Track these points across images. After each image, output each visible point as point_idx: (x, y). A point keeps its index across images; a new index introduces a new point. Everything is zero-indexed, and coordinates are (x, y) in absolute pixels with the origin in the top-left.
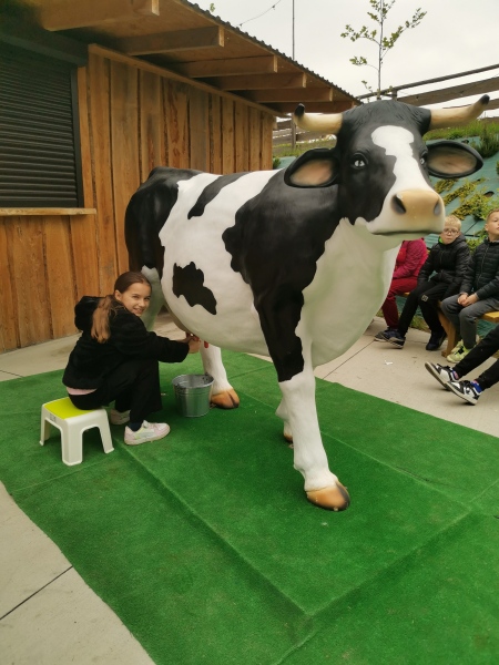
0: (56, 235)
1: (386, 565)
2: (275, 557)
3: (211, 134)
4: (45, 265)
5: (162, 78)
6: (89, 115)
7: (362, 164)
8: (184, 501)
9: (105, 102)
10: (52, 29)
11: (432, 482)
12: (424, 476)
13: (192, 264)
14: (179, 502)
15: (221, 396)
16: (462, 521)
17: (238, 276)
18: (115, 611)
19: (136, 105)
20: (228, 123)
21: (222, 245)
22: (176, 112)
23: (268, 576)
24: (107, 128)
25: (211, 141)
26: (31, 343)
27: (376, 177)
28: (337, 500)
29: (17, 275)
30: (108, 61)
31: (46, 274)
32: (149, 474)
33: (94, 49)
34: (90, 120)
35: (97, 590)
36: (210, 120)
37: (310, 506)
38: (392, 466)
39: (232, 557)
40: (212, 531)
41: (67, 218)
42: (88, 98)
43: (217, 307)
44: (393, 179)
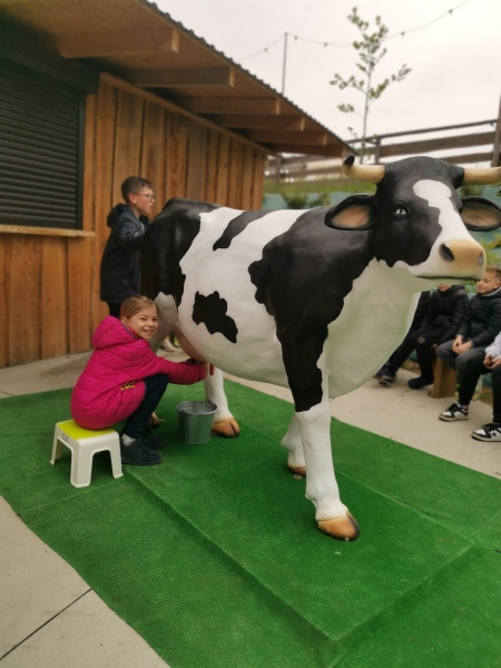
0: (53, 255)
1: (401, 593)
2: (294, 584)
3: (207, 167)
4: (40, 285)
5: (166, 110)
6: (95, 140)
7: (404, 213)
8: (197, 527)
9: (111, 129)
10: (67, 55)
11: (435, 516)
12: (425, 510)
13: (216, 294)
14: (193, 528)
15: (222, 424)
16: (467, 554)
17: (262, 307)
18: (141, 635)
19: (139, 135)
20: (224, 158)
21: (248, 277)
22: (177, 144)
23: (289, 602)
24: (110, 154)
25: (207, 174)
26: (20, 361)
27: (420, 226)
28: (348, 530)
29: (12, 293)
30: (116, 90)
31: (40, 294)
32: (158, 499)
33: (106, 77)
34: (95, 146)
35: (120, 613)
36: (208, 154)
37: (321, 536)
38: (394, 499)
39: (250, 582)
40: (228, 557)
41: (65, 240)
42: (95, 124)
43: (238, 336)
44: (439, 229)
